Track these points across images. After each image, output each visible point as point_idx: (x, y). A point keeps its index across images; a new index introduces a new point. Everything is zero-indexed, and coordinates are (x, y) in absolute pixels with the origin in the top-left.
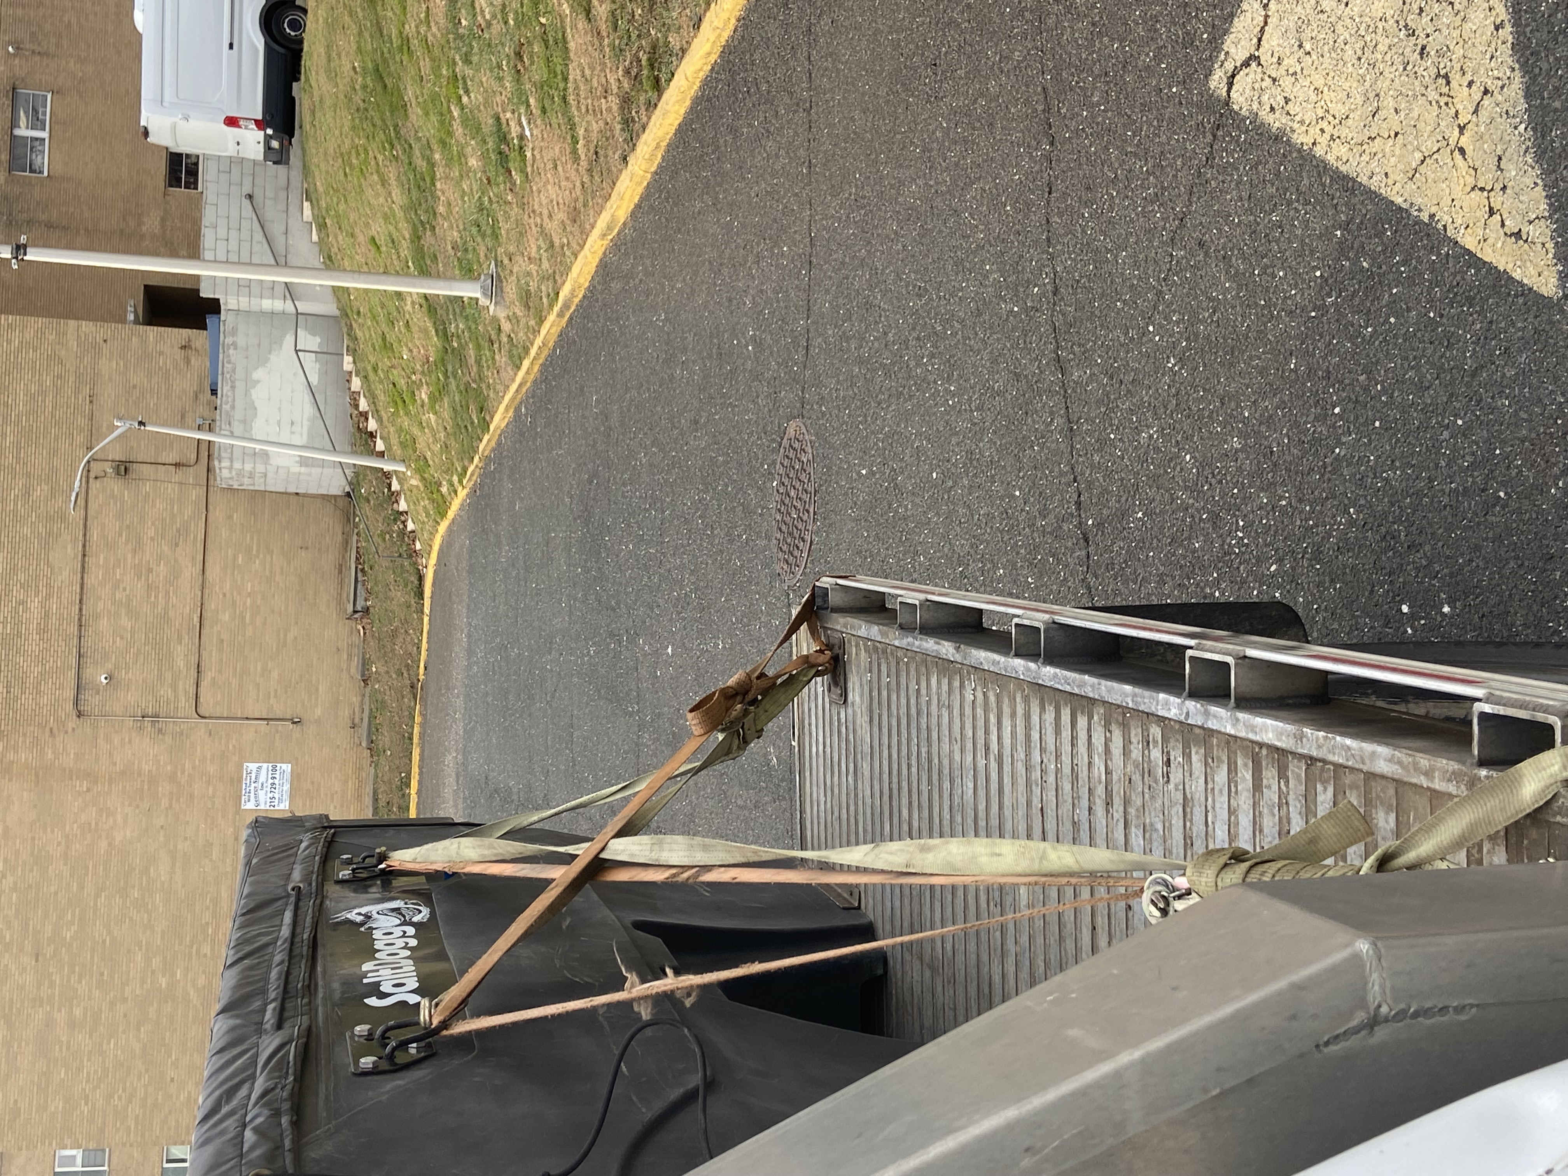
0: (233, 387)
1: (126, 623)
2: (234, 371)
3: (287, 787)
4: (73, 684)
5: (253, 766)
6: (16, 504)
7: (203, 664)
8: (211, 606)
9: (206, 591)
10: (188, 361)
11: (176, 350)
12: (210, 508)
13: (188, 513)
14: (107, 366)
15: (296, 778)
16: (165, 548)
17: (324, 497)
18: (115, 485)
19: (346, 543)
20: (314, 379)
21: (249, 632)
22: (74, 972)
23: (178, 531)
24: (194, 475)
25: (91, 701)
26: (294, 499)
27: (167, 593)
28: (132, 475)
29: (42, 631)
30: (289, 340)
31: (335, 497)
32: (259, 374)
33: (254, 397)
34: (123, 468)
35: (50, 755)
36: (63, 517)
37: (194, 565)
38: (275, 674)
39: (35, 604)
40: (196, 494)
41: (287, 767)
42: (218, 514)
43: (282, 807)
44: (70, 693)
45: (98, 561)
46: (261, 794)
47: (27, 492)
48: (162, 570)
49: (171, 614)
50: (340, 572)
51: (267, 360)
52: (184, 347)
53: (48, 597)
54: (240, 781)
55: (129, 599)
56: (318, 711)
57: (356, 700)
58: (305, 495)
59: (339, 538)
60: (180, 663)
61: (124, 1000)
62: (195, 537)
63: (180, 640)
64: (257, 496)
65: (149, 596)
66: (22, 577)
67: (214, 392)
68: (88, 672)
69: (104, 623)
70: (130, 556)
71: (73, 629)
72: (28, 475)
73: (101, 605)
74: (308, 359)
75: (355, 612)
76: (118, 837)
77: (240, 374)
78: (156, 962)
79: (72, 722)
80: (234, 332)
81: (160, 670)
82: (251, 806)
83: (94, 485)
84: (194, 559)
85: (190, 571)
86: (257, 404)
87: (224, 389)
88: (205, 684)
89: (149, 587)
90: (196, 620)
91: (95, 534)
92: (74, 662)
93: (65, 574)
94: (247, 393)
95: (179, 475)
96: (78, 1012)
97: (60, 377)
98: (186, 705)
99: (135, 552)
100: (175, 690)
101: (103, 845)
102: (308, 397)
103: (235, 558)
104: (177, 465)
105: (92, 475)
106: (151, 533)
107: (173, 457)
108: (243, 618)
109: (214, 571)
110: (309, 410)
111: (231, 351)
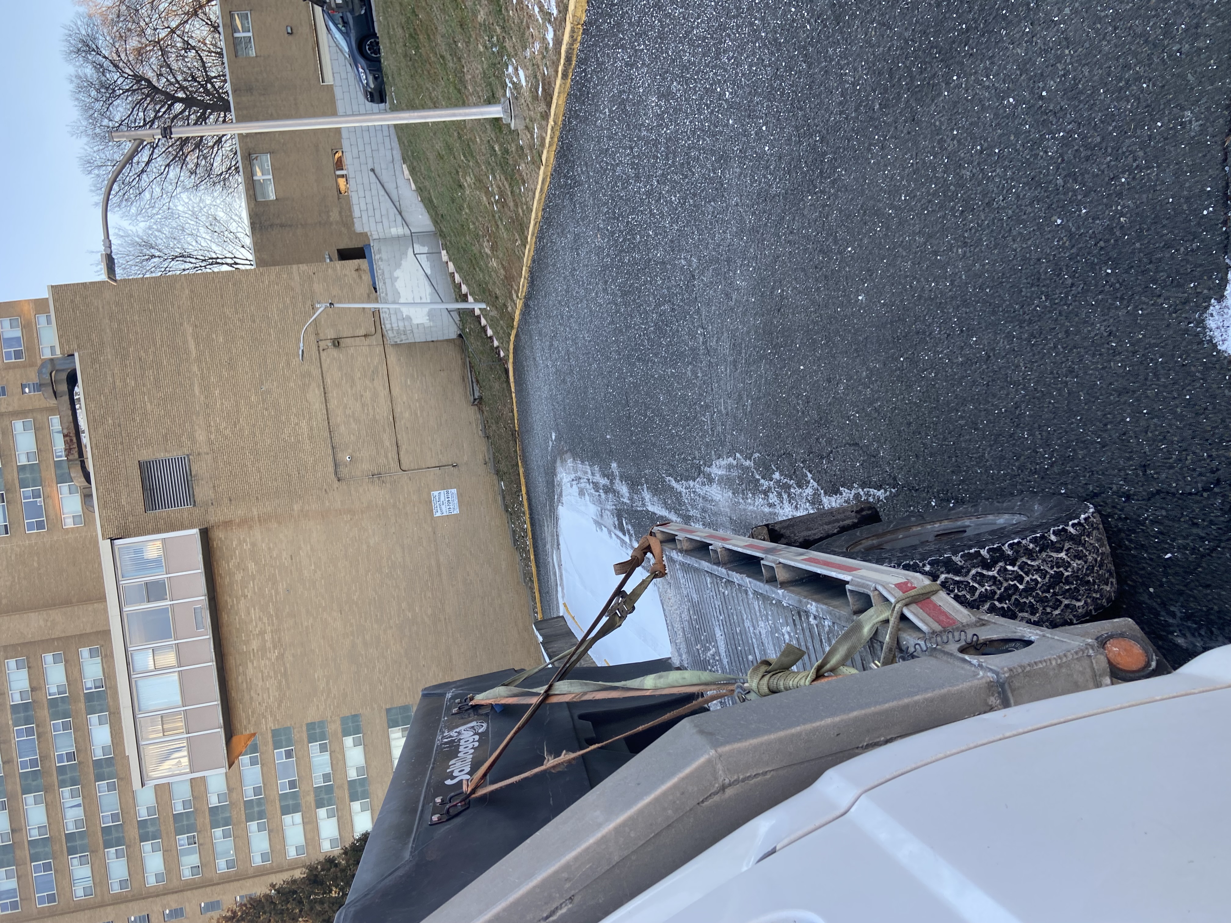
0: (385, 283)
1: (354, 426)
2: (383, 273)
3: (456, 501)
4: (332, 464)
5: (436, 493)
6: (283, 372)
7: (399, 442)
8: (398, 410)
9: (394, 403)
10: (361, 277)
11: (353, 272)
12: (388, 356)
13: (376, 361)
14: (318, 287)
15: (460, 496)
16: (368, 382)
17: (448, 341)
18: (334, 352)
19: (464, 364)
20: (429, 272)
21: (421, 421)
22: (361, 617)
23: (373, 372)
24: (375, 340)
25: (344, 471)
26: (431, 344)
27: (373, 406)
28: (342, 345)
29: (311, 438)
30: (410, 251)
31: (453, 339)
32: (397, 273)
33: (397, 286)
34: (336, 343)
35: (327, 504)
36: (309, 374)
37: (385, 389)
38: (439, 442)
39: (304, 424)
40: (379, 350)
41: (454, 491)
42: (392, 358)
43: (455, 512)
44: (331, 469)
45: (333, 394)
46: (443, 507)
47: (288, 364)
48: (368, 394)
49: (377, 417)
50: (464, 380)
51: (400, 265)
52: (357, 270)
53: (310, 419)
54: (431, 502)
55: (353, 413)
56: (465, 458)
57: (484, 449)
58: (437, 341)
59: (460, 362)
60: (387, 443)
61: (391, 627)
62: (383, 375)
63: (384, 431)
64: (411, 346)
65: (364, 410)
66: (294, 410)
67: (375, 289)
68: (339, 456)
69: (342, 428)
70: (349, 390)
71: (327, 434)
72: (287, 354)
73: (339, 419)
74: (423, 259)
75: (475, 400)
76: (372, 542)
77: (387, 275)
78: (404, 605)
79: (336, 484)
80: (380, 251)
81: (377, 449)
82: (439, 514)
83: (324, 355)
84: (384, 386)
85: (383, 393)
86: (400, 290)
87: (380, 285)
88: (402, 453)
89: (363, 405)
90: (391, 419)
91: (328, 381)
92: (330, 451)
93: (317, 405)
94: (393, 284)
95: (368, 341)
96: (368, 637)
97: (293, 297)
98: (394, 465)
99: (352, 387)
100: (386, 457)
101: (365, 547)
102: (427, 283)
103: (406, 382)
104: (365, 336)
105: (321, 349)
106: (359, 375)
107: (362, 332)
108: (416, 414)
109: (396, 391)
110: (429, 289)
111: (380, 263)
